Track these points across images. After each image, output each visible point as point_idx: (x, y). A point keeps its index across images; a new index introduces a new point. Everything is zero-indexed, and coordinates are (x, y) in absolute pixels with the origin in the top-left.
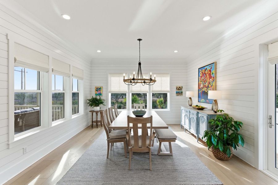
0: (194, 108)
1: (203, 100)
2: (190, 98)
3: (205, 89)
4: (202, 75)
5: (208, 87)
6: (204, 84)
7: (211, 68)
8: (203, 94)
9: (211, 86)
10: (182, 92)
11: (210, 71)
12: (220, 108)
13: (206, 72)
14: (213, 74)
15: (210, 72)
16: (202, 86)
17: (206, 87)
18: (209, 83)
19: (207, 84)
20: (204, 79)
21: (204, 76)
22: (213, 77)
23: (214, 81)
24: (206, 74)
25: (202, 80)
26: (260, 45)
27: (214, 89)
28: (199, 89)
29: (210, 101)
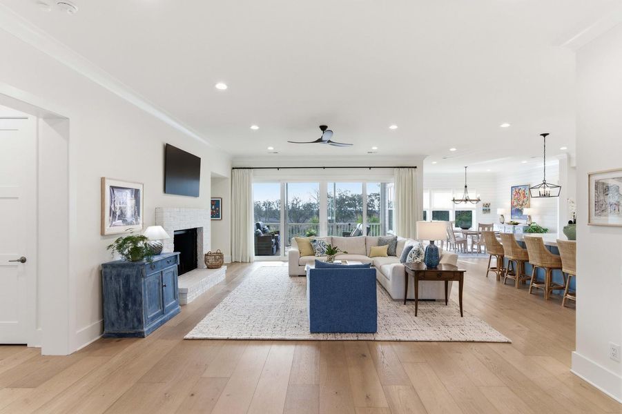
0: (508, 224)
1: (516, 216)
2: (502, 215)
3: (519, 207)
4: (516, 194)
5: (522, 205)
6: (518, 203)
7: (525, 189)
8: (517, 211)
9: (525, 204)
10: (489, 210)
11: (524, 191)
12: (533, 221)
13: (520, 192)
14: (527, 194)
16: (515, 204)
17: (520, 205)
18: (523, 202)
19: (521, 203)
20: (518, 197)
21: (518, 195)
22: (528, 197)
23: (527, 200)
24: (520, 194)
25: (515, 198)
27: (529, 207)
28: (512, 206)
29: (524, 217)
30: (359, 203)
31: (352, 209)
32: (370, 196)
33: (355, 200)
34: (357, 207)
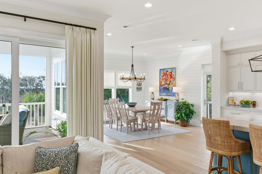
1: (165, 94)
2: (153, 93)
3: (166, 86)
4: (164, 75)
5: (169, 84)
6: (166, 82)
7: (172, 71)
8: (165, 89)
9: (172, 84)
10: (141, 88)
13: (168, 73)
14: (173, 75)
15: (171, 74)
16: (163, 83)
17: (167, 84)
18: (170, 81)
19: (168, 82)
20: (166, 78)
21: (166, 76)
22: (174, 78)
23: (174, 80)
24: (167, 75)
25: (163, 79)
26: (201, 64)
27: (175, 86)
28: (161, 85)
29: (174, 95)
30: (30, 83)
31: (23, 87)
32: (39, 78)
33: (26, 80)
34: (28, 86)
